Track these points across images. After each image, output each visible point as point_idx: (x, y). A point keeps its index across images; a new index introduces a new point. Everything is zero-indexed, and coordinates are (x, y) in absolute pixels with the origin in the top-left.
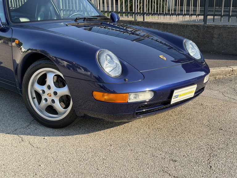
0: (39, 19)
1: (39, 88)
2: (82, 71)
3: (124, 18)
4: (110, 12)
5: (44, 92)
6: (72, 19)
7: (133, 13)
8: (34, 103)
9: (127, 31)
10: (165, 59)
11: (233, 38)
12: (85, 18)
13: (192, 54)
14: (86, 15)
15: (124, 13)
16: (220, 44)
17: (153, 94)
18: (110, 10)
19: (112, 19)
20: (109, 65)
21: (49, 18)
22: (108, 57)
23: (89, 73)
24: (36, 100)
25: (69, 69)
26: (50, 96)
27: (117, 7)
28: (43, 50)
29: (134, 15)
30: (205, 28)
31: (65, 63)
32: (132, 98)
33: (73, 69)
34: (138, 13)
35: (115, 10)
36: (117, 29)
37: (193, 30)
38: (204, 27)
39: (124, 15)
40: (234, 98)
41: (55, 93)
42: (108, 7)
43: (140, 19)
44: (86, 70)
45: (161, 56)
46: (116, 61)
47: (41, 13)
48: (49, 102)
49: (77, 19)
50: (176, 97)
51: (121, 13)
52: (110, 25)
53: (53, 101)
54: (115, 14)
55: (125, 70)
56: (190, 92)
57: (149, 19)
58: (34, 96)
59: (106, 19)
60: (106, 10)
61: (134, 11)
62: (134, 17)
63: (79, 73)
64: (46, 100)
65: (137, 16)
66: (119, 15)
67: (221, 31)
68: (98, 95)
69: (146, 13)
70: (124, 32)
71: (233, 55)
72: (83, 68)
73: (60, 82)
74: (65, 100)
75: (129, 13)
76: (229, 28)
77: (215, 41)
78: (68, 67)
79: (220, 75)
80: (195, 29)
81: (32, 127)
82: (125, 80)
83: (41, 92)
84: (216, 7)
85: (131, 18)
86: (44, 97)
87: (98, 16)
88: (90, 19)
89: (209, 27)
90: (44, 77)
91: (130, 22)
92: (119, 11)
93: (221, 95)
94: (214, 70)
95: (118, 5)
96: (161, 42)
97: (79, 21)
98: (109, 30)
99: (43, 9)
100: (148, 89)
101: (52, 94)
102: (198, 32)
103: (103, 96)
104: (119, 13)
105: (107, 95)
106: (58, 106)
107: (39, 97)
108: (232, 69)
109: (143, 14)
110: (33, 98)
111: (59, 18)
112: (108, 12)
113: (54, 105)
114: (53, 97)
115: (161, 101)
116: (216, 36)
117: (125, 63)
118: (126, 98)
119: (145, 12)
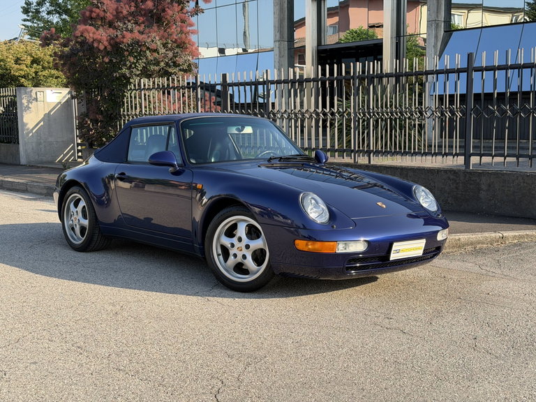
0: (213, 160)
1: (226, 241)
2: (281, 219)
3: (337, 159)
4: (314, 150)
5: (233, 245)
6: (264, 159)
7: (352, 151)
8: (218, 260)
9: (342, 176)
10: (384, 206)
11: (509, 190)
12: (281, 158)
13: (424, 205)
14: (279, 154)
15: (336, 151)
16: (490, 200)
17: (366, 244)
18: (314, 146)
19: (318, 158)
20: (315, 210)
21: (226, 159)
22: (313, 201)
23: (289, 221)
24: (221, 257)
25: (263, 216)
26: (241, 250)
27: (325, 140)
28: (231, 193)
29: (353, 154)
30: (468, 175)
31: (257, 210)
32: (341, 248)
33: (269, 217)
34: (359, 151)
35: (321, 146)
36: (325, 172)
37: (449, 178)
38: (464, 172)
39: (337, 154)
40: (494, 271)
41: (247, 247)
42: (310, 139)
43: (363, 160)
44: (284, 217)
45: (379, 204)
46: (323, 206)
47: (215, 152)
48: (239, 259)
49: (271, 159)
50: (398, 251)
51: (333, 150)
52: (314, 167)
53: (244, 257)
54: (322, 153)
55: (333, 216)
56: (417, 249)
57: (377, 161)
58: (220, 252)
59: (309, 159)
60: (306, 145)
61: (353, 148)
62: (353, 157)
63: (276, 220)
64: (235, 256)
65: (359, 156)
66: (329, 154)
67: (492, 181)
68: (301, 244)
69: (373, 150)
70: (337, 176)
71: (512, 217)
72: (282, 216)
73: (253, 233)
74: (258, 257)
75: (344, 151)
76: (503, 174)
77: (483, 195)
78: (261, 214)
79: (483, 243)
80: (452, 177)
81: (216, 291)
82: (333, 227)
83: (229, 245)
84: (521, 141)
85: (347, 160)
86: (232, 252)
87: (297, 155)
88: (287, 159)
89: (473, 173)
90: (234, 227)
91: (347, 165)
92: (329, 147)
93: (477, 268)
94: (474, 236)
95: (326, 136)
96: (382, 187)
97: (273, 161)
98: (311, 173)
99: (218, 147)
100: (362, 239)
101: (244, 248)
102: (456, 181)
103: (307, 245)
104: (329, 150)
105: (311, 245)
106: (250, 263)
107: (225, 252)
108: (501, 235)
109: (369, 153)
110: (218, 255)
111: (239, 159)
112: (310, 149)
113: (245, 261)
114: (245, 252)
115: (377, 254)
116: (483, 187)
117: (333, 209)
118: (334, 248)
119: (371, 149)
